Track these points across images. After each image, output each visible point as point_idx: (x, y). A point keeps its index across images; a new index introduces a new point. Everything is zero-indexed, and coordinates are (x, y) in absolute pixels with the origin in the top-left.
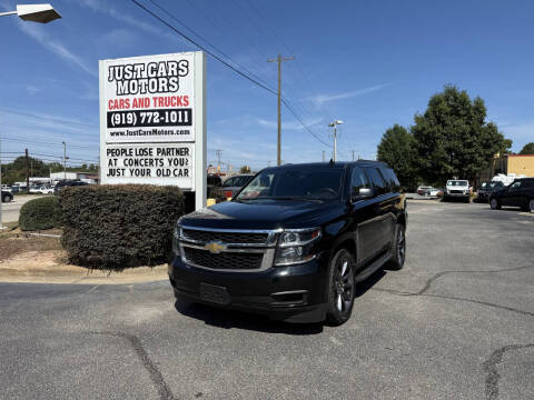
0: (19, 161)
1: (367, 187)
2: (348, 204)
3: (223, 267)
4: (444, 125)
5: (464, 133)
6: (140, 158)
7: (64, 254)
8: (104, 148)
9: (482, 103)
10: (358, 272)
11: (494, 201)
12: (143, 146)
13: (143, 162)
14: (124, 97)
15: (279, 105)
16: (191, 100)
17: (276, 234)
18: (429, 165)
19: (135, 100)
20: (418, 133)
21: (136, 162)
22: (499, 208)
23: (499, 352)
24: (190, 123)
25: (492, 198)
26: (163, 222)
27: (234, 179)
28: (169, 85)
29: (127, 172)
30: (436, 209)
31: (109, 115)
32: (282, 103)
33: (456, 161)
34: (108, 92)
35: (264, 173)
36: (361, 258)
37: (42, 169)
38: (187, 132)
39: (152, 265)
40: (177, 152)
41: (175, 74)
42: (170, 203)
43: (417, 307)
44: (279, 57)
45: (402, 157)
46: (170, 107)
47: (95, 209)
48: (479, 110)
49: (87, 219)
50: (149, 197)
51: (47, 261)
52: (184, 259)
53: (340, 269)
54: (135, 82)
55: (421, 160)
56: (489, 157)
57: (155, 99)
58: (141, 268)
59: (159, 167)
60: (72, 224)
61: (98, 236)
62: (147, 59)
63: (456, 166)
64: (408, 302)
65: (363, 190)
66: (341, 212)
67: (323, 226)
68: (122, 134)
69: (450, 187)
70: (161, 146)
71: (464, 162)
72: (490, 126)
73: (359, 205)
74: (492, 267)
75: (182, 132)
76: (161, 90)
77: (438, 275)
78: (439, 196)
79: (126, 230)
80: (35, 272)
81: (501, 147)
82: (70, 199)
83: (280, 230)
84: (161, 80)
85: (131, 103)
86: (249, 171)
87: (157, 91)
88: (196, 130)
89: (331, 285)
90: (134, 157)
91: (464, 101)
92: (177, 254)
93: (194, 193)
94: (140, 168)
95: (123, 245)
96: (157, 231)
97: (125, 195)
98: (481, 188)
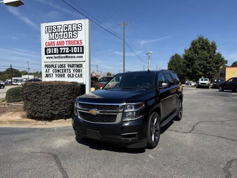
0: (8, 70)
1: (165, 82)
2: (157, 90)
3: (97, 121)
4: (198, 54)
5: (207, 57)
6: (60, 69)
7: (25, 113)
8: (43, 64)
9: (215, 43)
10: (161, 122)
11: (220, 88)
12: (61, 63)
13: (61, 71)
14: (53, 41)
15: (124, 45)
16: (83, 42)
17: (123, 105)
18: (191, 72)
19: (58, 42)
20: (186, 57)
21: (58, 71)
22: (223, 91)
23: (230, 162)
24: (83, 53)
25: (220, 86)
26: (70, 99)
27: (103, 78)
28: (73, 35)
29: (54, 75)
30: (194, 92)
31: (46, 49)
32: (125, 44)
33: (203, 70)
34: (45, 38)
35: (118, 76)
36: (163, 116)
37: (18, 74)
38: (82, 57)
39: (65, 119)
40: (77, 66)
41: (76, 30)
42: (73, 90)
43: (189, 139)
44: (124, 23)
45: (179, 68)
46: (74, 45)
47: (39, 93)
48: (214, 47)
49: (35, 97)
50: (64, 87)
51: (17, 117)
52: (79, 117)
53: (153, 121)
54: (58, 33)
55: (188, 69)
56: (218, 68)
57: (67, 41)
58: (61, 120)
59: (69, 73)
60: (28, 100)
61: (40, 105)
62: (63, 23)
63: (203, 72)
64: (185, 137)
65: (163, 84)
66: (153, 95)
67: (146, 102)
68: (52, 58)
69: (200, 82)
70: (70, 63)
71: (207, 70)
72: (218, 54)
73: (161, 91)
74: (222, 119)
75: (79, 57)
76: (69, 37)
77: (198, 123)
78: (195, 85)
79: (53, 102)
80: (11, 122)
81: (223, 63)
82: (27, 88)
83: (125, 104)
84: (69, 32)
85: (56, 43)
86: (111, 75)
87: (68, 38)
88: (86, 56)
89: (149, 130)
90: (57, 68)
91: (207, 43)
92: (76, 115)
93: (85, 85)
94: (60, 73)
95: (52, 110)
96: (68, 103)
97: (53, 86)
98: (214, 82)
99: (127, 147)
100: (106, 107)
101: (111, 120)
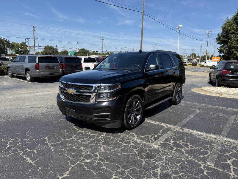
99: (102, 126)
100: (82, 87)
101: (86, 100)
